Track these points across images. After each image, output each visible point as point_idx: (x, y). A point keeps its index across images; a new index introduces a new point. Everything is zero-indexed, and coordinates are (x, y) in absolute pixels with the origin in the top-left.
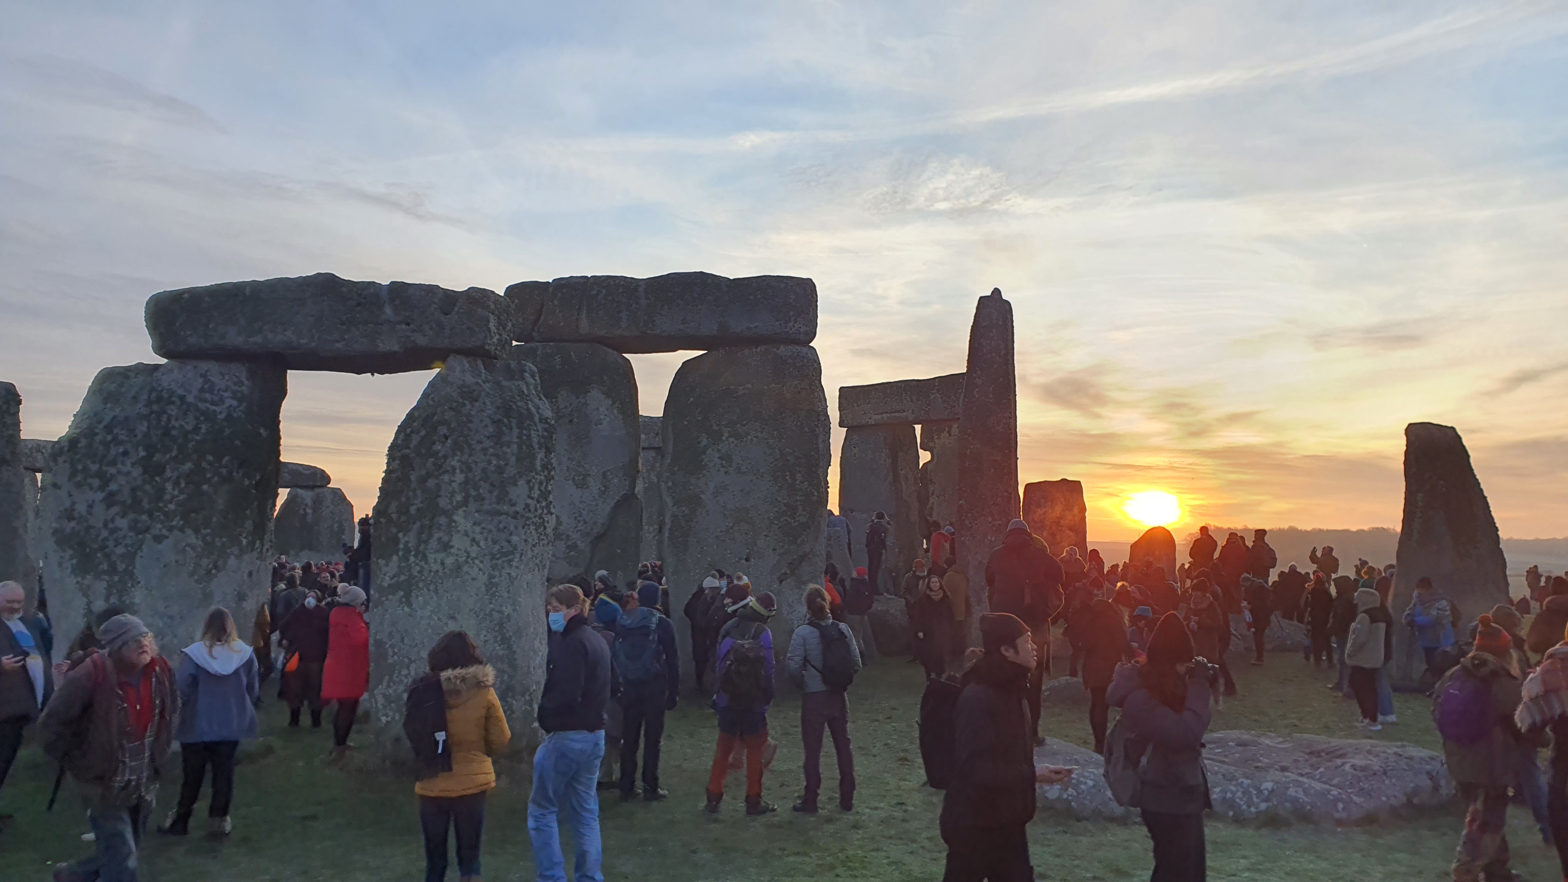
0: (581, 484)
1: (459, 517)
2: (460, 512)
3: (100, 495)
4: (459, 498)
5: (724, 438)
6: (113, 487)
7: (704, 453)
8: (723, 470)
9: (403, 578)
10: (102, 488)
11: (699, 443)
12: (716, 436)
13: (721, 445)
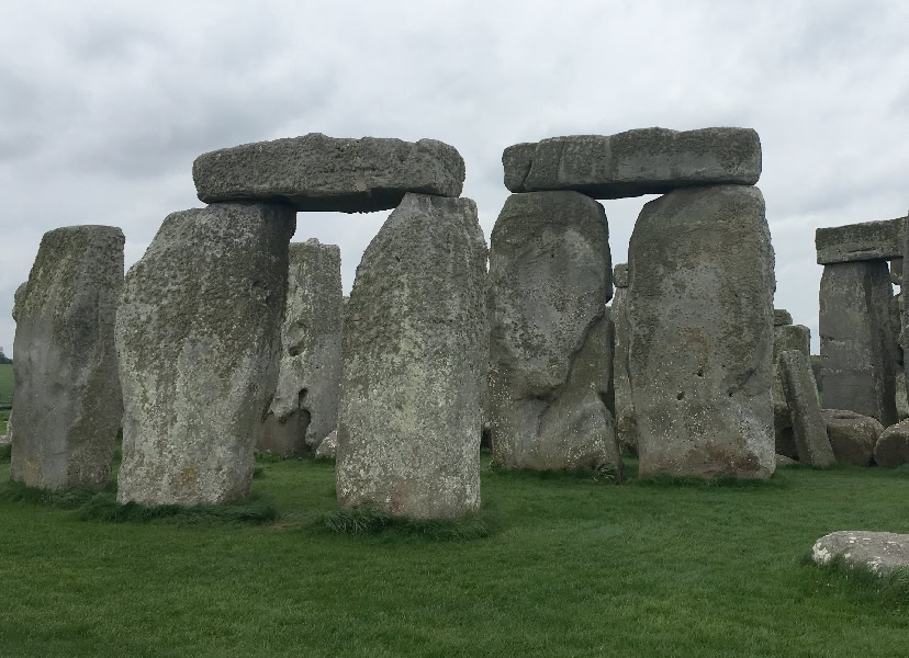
0: (562, 309)
1: (406, 324)
2: (407, 320)
3: (156, 308)
4: (406, 308)
5: (678, 268)
6: (165, 302)
7: (660, 281)
8: (677, 296)
9: (362, 373)
10: (157, 303)
11: (657, 273)
12: (671, 267)
13: (676, 273)
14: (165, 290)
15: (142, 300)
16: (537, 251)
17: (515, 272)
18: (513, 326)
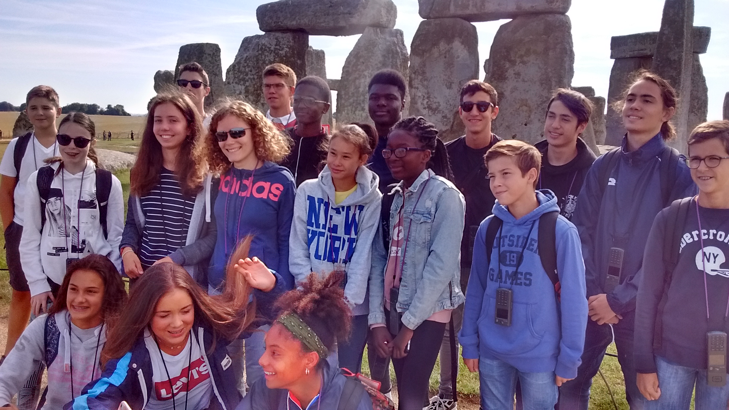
0: (450, 87)
3: (243, 87)
5: (517, 64)
6: (247, 84)
7: (507, 71)
8: (516, 80)
10: (244, 84)
11: (505, 66)
12: (513, 63)
13: (515, 67)
14: (247, 78)
15: (236, 83)
16: (436, 54)
17: (424, 66)
18: (422, 97)
